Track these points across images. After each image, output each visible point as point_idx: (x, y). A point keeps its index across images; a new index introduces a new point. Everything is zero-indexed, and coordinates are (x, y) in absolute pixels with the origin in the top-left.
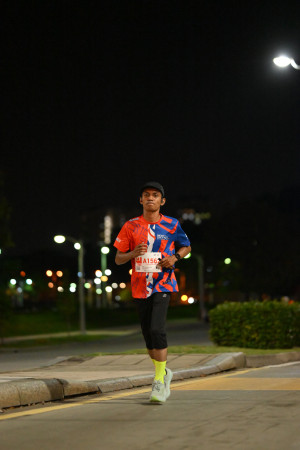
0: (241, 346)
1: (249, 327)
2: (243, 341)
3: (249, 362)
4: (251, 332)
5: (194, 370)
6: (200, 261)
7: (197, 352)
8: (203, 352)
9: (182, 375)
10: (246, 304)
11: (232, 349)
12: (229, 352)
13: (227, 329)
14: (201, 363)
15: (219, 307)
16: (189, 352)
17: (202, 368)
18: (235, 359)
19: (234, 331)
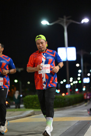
0: (33, 108)
1: (35, 103)
2: (34, 107)
3: (35, 113)
4: (36, 104)
5: (19, 116)
6: (20, 83)
7: (20, 111)
8: (21, 111)
9: (15, 118)
10: (34, 96)
11: (30, 109)
12: (29, 110)
13: (29, 103)
14: (21, 114)
15: (26, 97)
16: (17, 111)
17: (21, 115)
18: (31, 112)
19: (31, 104)
